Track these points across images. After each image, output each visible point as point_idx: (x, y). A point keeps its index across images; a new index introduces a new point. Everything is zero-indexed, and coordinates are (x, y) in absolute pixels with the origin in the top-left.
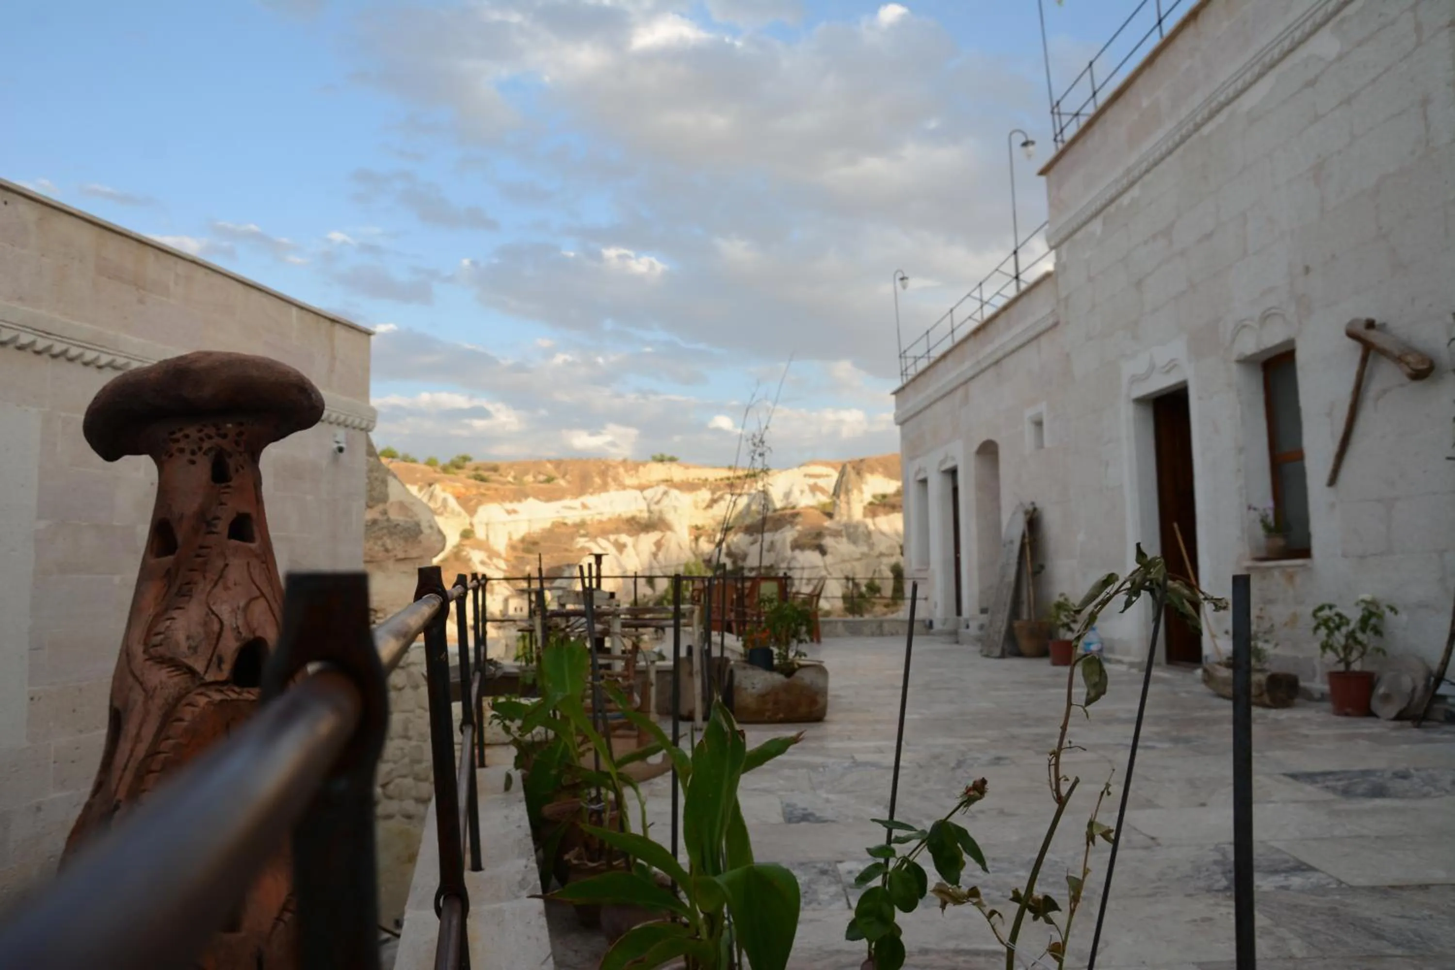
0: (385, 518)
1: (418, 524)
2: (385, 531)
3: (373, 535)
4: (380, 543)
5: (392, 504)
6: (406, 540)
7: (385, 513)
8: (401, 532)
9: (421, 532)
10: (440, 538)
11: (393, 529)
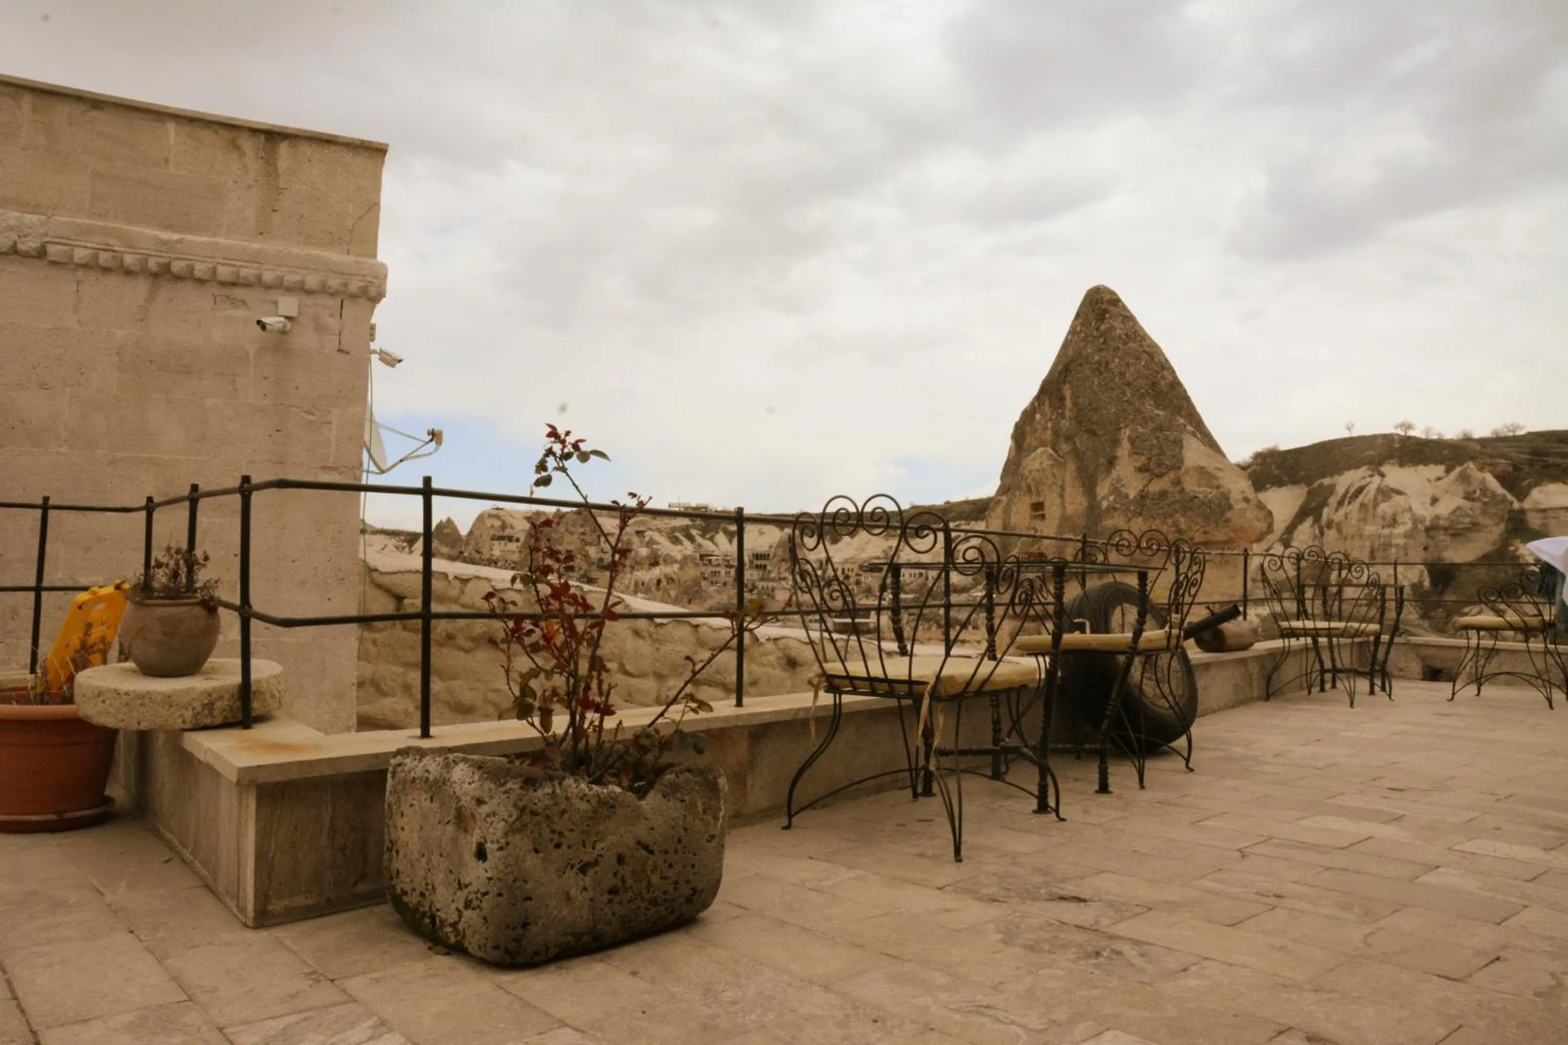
0: (1178, 488)
1: (1226, 497)
2: (1178, 506)
3: (1161, 511)
4: (1170, 521)
5: (1187, 471)
6: (1206, 518)
7: (1178, 482)
8: (1199, 507)
9: (1230, 507)
10: (1262, 515)
11: (1189, 504)
